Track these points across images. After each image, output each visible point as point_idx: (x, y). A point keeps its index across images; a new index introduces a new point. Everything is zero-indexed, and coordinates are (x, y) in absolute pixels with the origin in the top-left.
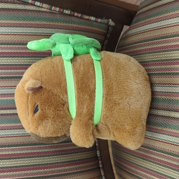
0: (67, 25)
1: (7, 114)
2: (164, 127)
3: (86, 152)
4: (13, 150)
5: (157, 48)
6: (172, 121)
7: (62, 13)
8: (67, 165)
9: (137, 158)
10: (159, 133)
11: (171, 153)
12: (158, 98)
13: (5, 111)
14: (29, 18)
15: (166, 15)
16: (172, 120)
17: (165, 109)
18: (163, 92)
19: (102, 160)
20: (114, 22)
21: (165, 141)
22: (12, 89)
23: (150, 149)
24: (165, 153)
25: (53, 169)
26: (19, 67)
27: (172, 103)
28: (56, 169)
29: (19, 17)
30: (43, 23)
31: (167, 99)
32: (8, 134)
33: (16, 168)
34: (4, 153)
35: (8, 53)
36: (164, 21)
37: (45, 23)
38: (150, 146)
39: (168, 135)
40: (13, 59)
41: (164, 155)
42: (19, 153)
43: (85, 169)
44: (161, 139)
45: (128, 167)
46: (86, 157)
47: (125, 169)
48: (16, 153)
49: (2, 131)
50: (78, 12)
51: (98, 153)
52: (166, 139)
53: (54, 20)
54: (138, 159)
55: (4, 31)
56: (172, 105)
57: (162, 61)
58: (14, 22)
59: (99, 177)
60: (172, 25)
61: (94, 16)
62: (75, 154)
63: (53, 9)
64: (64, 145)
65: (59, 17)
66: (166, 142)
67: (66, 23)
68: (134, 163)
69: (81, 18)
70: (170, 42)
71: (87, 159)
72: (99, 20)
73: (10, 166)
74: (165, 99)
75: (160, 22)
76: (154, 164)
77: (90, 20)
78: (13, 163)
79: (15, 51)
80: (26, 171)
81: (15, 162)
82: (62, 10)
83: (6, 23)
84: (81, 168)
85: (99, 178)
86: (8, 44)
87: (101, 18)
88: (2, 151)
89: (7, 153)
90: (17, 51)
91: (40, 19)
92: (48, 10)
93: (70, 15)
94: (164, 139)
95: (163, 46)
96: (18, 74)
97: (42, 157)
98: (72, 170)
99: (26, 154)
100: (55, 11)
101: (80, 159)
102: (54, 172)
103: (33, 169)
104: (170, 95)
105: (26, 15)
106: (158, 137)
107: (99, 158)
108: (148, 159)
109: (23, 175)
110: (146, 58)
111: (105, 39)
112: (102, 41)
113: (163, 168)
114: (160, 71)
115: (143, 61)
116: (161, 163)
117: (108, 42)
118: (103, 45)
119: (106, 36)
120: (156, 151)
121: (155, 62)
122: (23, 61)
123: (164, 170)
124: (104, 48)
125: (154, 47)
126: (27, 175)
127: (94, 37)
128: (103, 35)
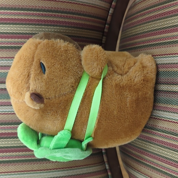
2: (174, 105)
4: (4, 129)
9: (143, 142)
10: (169, 112)
18: (174, 64)
21: (176, 121)
22: (4, 60)
23: (158, 131)
26: (11, 35)
33: (6, 149)
38: (159, 128)
40: (4, 26)
42: (10, 132)
44: (171, 119)
45: (134, 152)
47: (130, 155)
48: (7, 132)
52: (177, 119)
54: (145, 142)
57: (174, 26)
59: (101, 163)
68: (140, 148)
76: (163, 148)
78: (3, 143)
80: (17, 153)
81: (6, 143)
94: (175, 118)
106: (168, 116)
108: (156, 142)
109: (15, 157)
110: (156, 25)
111: (110, 7)
112: (107, 9)
113: (173, 153)
114: (171, 39)
115: (153, 29)
116: (171, 147)
117: (114, 12)
118: (108, 15)
119: (111, 4)
120: (165, 134)
121: (165, 29)
122: (15, 29)
123: (173, 155)
124: (109, 18)
125: (164, 11)
126: (19, 157)
127: (97, 4)
128: (108, 3)
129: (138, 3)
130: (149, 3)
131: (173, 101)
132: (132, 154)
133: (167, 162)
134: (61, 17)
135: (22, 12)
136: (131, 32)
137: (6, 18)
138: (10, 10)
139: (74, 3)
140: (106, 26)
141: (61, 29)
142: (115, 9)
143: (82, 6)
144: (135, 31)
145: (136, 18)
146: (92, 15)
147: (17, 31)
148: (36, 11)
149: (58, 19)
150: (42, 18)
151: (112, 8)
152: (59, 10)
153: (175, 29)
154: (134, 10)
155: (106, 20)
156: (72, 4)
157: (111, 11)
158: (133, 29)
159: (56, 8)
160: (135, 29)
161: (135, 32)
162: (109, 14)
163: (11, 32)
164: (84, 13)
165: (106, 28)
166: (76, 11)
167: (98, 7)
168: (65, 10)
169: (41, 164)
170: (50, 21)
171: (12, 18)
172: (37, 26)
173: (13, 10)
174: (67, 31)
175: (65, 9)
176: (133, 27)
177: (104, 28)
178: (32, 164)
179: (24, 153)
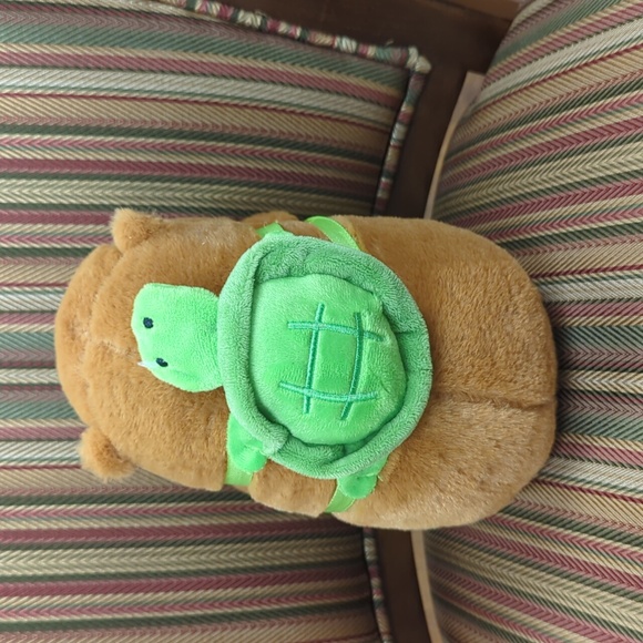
0: (251, 63)
1: (30, 387)
2: (598, 436)
3: (317, 541)
4: (46, 516)
5: (576, 139)
6: (629, 409)
7: (232, 24)
8: (245, 584)
9: (503, 561)
10: (581, 459)
11: (623, 535)
12: (577, 327)
13: (23, 376)
14: (110, 36)
15: (606, 12)
16: (626, 406)
17: (601, 365)
18: (594, 301)
19: (381, 575)
20: (430, 59)
21: (603, 489)
22: (49, 292)
23: (548, 523)
24: (602, 536)
25: (190, 595)
26: (73, 212)
27: (626, 342)
28: (201, 594)
29: (73, 34)
30: (161, 55)
31: (610, 326)
32: (28, 456)
33: (51, 584)
34: (12, 526)
35: (34, 163)
36: (599, 36)
37: (168, 55)
38: (551, 512)
39: (614, 465)
40: (51, 183)
41: (599, 544)
42: (65, 527)
43: (312, 603)
44: (589, 483)
45: (476, 597)
46: (320, 559)
47: (464, 608)
48: (55, 527)
49: (9, 445)
50: (292, 21)
51: (367, 549)
52: (607, 482)
53: (200, 47)
54: (508, 563)
55: (22, 84)
56: (627, 349)
57: (593, 183)
58: (55, 51)
59: (367, 634)
60: (625, 47)
61: (351, 36)
62: (275, 543)
63: (197, 7)
64: (234, 508)
65: (221, 35)
66: (605, 494)
67: (246, 57)
68: (494, 583)
69: (302, 40)
70: (620, 109)
71: (324, 564)
72: (371, 51)
73: (30, 573)
74: (601, 326)
75: (587, 42)
76: (565, 581)
77: (338, 50)
78: (42, 563)
79: (59, 157)
80: (88, 597)
81: (52, 562)
82: (230, 12)
83: (26, 54)
84: (297, 596)
85: (368, 638)
86: (33, 130)
87: (380, 43)
88: (4, 517)
89: (23, 526)
90: (68, 156)
91: (150, 40)
92: (180, 12)
93: (260, 30)
94: (599, 479)
95: (594, 127)
96: (70, 239)
97: (149, 547)
98: (260, 602)
99: (92, 532)
100: (207, 14)
101: (295, 561)
102: (192, 605)
103: (116, 590)
104: (618, 311)
105: (100, 26)
106: (579, 473)
107: (372, 568)
108: (543, 562)
109: (79, 611)
110: (537, 179)
111: (395, 120)
112: (383, 128)
113: (595, 594)
114: (585, 223)
115: (527, 190)
116: (589, 576)
117: (407, 134)
118: (388, 144)
119: (398, 110)
120: (570, 531)
121: (566, 191)
122: (87, 192)
123: (597, 603)
124: (391, 156)
125: (562, 135)
126: (92, 609)
127: (349, 112)
128: (386, 106)
129: (484, 108)
130: (516, 109)
131: (594, 423)
132: (469, 606)
133: (578, 625)
134: (234, 154)
135: (111, 138)
136: (461, 200)
137: (57, 160)
138: (70, 133)
139: (274, 109)
140: (383, 180)
141: (236, 193)
142: (411, 124)
143: (303, 118)
144: (474, 195)
145: (476, 154)
146: (335, 145)
147: (92, 201)
148: (153, 136)
149: (224, 162)
150: (174, 159)
151: (401, 123)
152: (227, 132)
153: (604, 188)
154: (472, 130)
155: (383, 162)
156: (269, 114)
157: (398, 132)
158: (467, 189)
159: (217, 126)
160: (474, 191)
161: (475, 200)
162: (392, 143)
163: (73, 201)
164: (310, 141)
165: (382, 186)
166: (284, 133)
167: (354, 120)
168: (246, 133)
169: (166, 636)
170: (199, 167)
171: (78, 160)
172: (157, 184)
173: (80, 134)
174: (254, 199)
175: (246, 129)
176: (468, 185)
177: (376, 188)
178: (135, 634)
179: (109, 595)
